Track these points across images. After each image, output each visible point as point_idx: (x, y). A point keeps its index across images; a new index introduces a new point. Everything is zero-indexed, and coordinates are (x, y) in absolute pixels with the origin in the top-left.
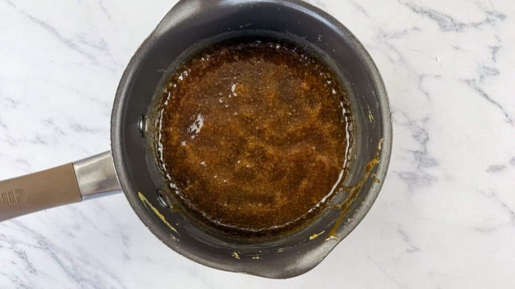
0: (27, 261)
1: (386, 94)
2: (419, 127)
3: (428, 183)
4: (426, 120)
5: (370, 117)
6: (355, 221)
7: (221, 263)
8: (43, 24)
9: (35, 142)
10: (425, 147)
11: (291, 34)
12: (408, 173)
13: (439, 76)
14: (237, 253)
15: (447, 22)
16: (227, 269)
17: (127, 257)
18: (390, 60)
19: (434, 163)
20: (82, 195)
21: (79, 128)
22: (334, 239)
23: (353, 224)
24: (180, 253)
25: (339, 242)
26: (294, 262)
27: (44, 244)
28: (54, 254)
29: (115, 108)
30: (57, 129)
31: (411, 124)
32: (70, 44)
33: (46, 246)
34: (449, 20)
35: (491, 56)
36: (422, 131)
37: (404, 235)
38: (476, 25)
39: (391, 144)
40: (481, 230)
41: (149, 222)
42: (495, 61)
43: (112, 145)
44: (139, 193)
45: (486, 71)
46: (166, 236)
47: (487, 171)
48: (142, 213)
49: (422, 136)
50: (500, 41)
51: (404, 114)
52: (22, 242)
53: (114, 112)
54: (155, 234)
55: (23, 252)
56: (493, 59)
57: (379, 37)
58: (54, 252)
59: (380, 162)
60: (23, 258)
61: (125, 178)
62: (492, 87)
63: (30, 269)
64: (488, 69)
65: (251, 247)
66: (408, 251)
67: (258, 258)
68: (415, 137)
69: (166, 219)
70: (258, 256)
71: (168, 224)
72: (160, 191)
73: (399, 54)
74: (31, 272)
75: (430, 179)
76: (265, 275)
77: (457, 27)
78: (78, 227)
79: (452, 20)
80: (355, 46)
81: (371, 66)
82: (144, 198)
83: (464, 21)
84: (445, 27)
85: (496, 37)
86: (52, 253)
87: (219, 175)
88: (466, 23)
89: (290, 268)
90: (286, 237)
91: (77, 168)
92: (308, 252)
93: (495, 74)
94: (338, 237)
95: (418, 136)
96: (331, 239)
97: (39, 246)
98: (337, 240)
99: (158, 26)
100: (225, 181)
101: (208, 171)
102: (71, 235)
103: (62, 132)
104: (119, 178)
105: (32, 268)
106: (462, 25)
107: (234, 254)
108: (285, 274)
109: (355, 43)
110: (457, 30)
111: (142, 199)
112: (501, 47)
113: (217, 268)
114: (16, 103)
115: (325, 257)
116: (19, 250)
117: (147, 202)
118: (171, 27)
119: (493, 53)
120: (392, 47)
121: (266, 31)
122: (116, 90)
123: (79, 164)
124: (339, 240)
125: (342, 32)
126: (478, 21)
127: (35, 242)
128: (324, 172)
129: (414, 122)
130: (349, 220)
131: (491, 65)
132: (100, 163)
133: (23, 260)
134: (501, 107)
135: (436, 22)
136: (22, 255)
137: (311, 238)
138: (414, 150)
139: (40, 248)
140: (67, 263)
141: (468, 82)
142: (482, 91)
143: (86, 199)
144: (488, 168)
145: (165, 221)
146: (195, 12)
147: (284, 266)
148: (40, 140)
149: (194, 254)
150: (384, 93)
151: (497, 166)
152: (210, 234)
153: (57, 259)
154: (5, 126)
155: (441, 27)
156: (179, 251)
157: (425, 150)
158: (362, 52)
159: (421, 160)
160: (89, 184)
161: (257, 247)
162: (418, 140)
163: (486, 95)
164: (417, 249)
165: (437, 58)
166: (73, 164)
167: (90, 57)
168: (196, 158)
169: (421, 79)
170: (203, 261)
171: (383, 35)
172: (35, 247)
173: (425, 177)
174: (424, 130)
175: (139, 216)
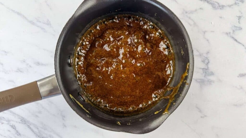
0: (16, 130)
1: (190, 41)
2: (204, 57)
3: (210, 83)
4: (208, 53)
5: (182, 53)
6: (177, 104)
7: (112, 128)
8: (19, 14)
9: (17, 71)
10: (208, 66)
11: (141, 13)
12: (200, 79)
13: (213, 32)
14: (119, 122)
15: (216, 5)
16: (115, 130)
17: (65, 126)
18: (189, 24)
19: (212, 74)
20: (42, 96)
21: (38, 64)
22: (167, 113)
23: (176, 105)
24: (91, 123)
25: (170, 115)
26: (147, 126)
27: (24, 121)
28: (29, 126)
29: (56, 53)
30: (27, 64)
31: (200, 55)
32: (32, 23)
33: (25, 122)
34: (217, 4)
35: (238, 21)
36: (206, 59)
37: (199, 109)
38: (230, 6)
39: (193, 65)
40: (236, 105)
41: (75, 108)
42: (240, 23)
43: (55, 71)
44: (70, 95)
45: (236, 28)
46: (84, 115)
47: (238, 77)
48: (72, 104)
49: (206, 61)
50: (242, 13)
51: (197, 50)
52: (13, 121)
53: (56, 55)
54: (79, 115)
55: (14, 125)
56: (239, 22)
57: (183, 13)
58: (29, 125)
59: (188, 75)
60: (14, 128)
61: (63, 87)
62: (239, 36)
63: (17, 134)
64: (237, 27)
65: (126, 119)
66: (201, 117)
67: (130, 124)
68: (203, 61)
69: (84, 107)
70: (130, 123)
71: (85, 109)
72: (80, 93)
73: (193, 21)
74: (18, 135)
75: (210, 82)
76: (134, 133)
77: (221, 7)
78: (40, 112)
79: (218, 4)
80: (174, 18)
81: (182, 27)
82: (72, 97)
83: (224, 4)
84: (215, 7)
85: (240, 11)
86: (28, 125)
87: (108, 83)
88: (225, 5)
89: (146, 128)
90: (143, 113)
91: (38, 83)
92: (154, 120)
93: (240, 30)
94: (169, 112)
95: (204, 61)
96: (165, 114)
97: (21, 122)
98: (169, 114)
99: (76, 11)
100: (111, 86)
101: (103, 81)
102: (37, 116)
103: (30, 66)
104: (60, 88)
105: (18, 133)
106: (223, 6)
107: (118, 123)
108: (144, 132)
109: (173, 16)
110: (221, 9)
111: (71, 97)
112: (242, 16)
113: (110, 130)
114: (7, 53)
115: (163, 122)
116: (11, 125)
117: (74, 99)
118: (82, 12)
119: (239, 19)
120: (190, 18)
121: (129, 12)
122: (56, 44)
123: (39, 82)
124: (170, 114)
125: (167, 11)
126: (231, 4)
127: (19, 120)
128: (160, 80)
129: (202, 54)
130: (174, 104)
131: (238, 25)
132: (50, 80)
133: (14, 129)
134: (243, 45)
135: (211, 5)
136: (13, 127)
137: (155, 113)
138: (203, 68)
139: (22, 123)
140: (36, 130)
141: (227, 34)
142: (234, 38)
143: (44, 98)
144: (238, 75)
145: (83, 108)
146: (94, 4)
147: (143, 127)
148: (19, 70)
149: (98, 124)
150: (189, 41)
151: (243, 74)
152: (105, 113)
153: (30, 128)
154: (2, 64)
155: (213, 8)
156: (91, 122)
157: (208, 68)
158: (177, 20)
159: (206, 73)
160: (45, 91)
161: (129, 119)
162: (204, 63)
163: (236, 40)
164: (206, 116)
165: (212, 23)
166: (36, 82)
167: (42, 29)
168: (96, 74)
169: (204, 33)
170: (103, 127)
171: (185, 12)
172: (20, 123)
173: (208, 81)
174: (207, 58)
175: (70, 106)
